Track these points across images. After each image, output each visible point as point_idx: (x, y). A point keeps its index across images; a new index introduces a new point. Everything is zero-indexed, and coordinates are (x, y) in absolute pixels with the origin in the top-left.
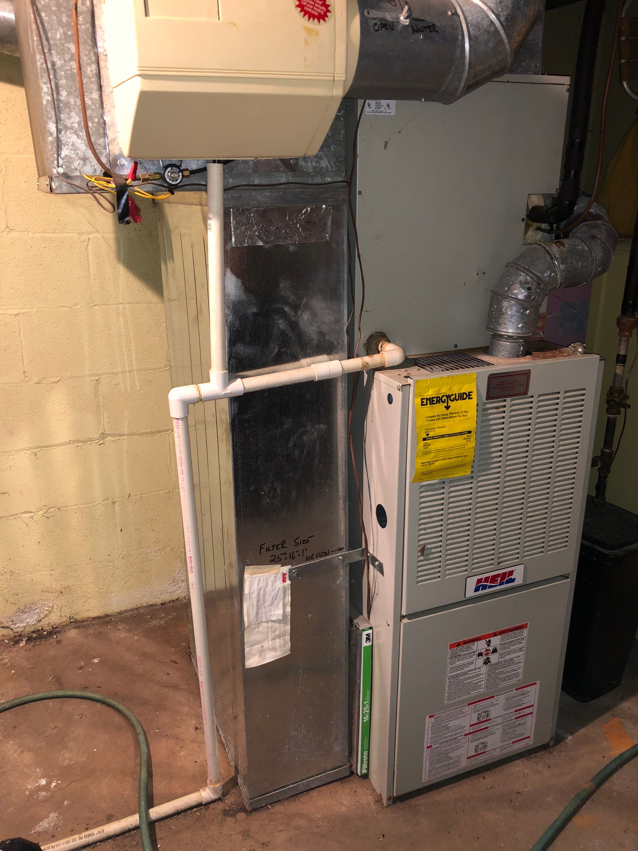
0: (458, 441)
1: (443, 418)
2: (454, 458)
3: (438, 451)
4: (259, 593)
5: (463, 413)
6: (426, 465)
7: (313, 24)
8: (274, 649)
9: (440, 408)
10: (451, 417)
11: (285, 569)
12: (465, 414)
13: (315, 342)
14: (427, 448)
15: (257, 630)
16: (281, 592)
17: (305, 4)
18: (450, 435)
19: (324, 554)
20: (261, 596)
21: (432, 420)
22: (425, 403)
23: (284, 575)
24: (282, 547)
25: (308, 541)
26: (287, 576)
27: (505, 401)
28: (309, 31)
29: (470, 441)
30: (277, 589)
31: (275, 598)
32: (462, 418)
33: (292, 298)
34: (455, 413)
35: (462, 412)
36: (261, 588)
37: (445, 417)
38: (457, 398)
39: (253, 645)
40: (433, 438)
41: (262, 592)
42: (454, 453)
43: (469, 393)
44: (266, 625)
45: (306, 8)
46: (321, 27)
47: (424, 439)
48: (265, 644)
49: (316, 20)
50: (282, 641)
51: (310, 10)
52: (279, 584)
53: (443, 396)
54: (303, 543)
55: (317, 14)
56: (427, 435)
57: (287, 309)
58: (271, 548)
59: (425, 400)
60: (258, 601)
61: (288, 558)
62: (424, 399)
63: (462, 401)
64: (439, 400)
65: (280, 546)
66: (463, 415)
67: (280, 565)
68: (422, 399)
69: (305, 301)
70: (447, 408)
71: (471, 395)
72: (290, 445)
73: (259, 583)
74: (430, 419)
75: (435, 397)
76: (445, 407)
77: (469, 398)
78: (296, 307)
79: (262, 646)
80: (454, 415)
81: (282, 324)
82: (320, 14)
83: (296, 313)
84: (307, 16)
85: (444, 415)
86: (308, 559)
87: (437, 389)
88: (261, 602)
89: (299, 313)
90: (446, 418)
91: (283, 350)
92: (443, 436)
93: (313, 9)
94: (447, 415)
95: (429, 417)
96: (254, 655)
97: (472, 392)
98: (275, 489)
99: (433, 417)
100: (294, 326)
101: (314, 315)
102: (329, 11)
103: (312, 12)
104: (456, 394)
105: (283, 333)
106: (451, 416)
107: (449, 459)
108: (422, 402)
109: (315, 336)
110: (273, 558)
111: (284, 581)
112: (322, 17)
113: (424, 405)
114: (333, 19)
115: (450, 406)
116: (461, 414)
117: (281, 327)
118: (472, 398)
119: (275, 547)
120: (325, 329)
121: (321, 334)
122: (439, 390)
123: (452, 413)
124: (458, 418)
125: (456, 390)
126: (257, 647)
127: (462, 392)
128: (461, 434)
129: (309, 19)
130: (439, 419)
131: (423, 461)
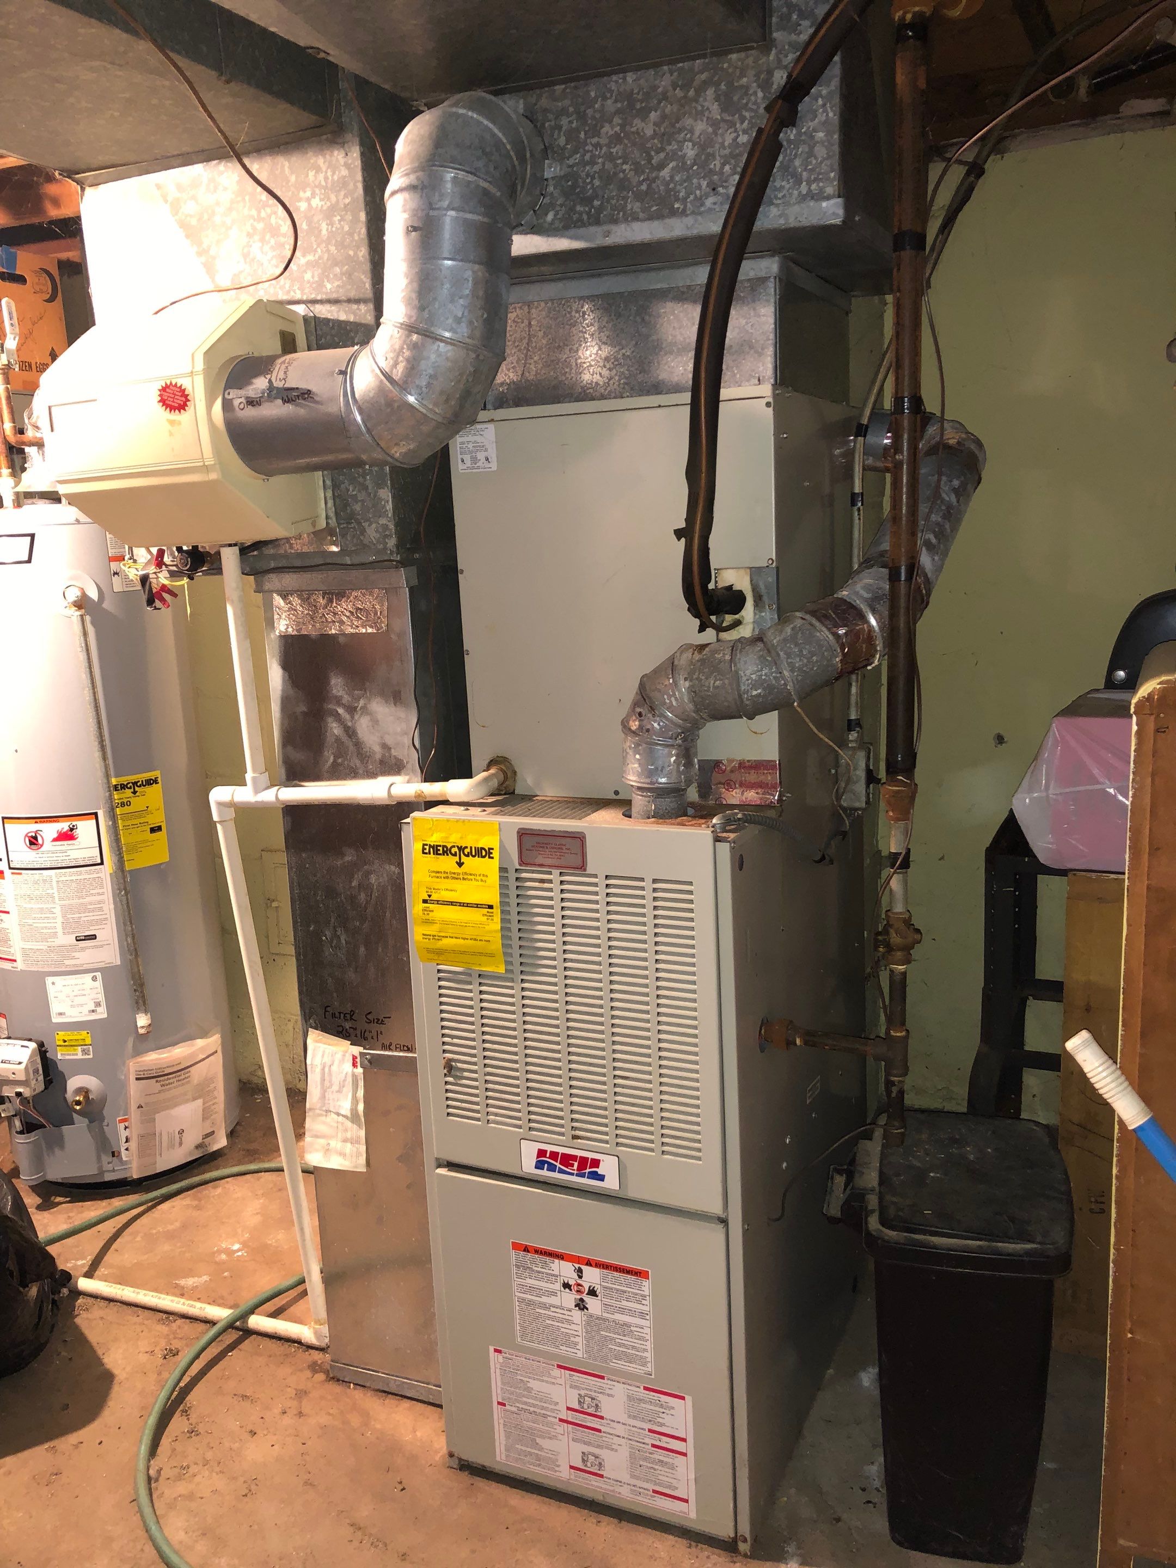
0: (476, 916)
1: (454, 878)
2: (471, 939)
3: (445, 923)
4: (323, 1069)
5: (482, 877)
6: (429, 939)
7: (175, 416)
8: (342, 1154)
9: (448, 863)
10: (464, 879)
11: (357, 1050)
12: (484, 879)
13: (378, 756)
14: (428, 914)
15: (323, 1118)
16: (350, 1079)
17: (166, 398)
18: (462, 905)
19: (405, 1048)
20: (326, 1075)
21: (438, 877)
22: (427, 851)
23: (354, 1058)
24: (351, 1019)
25: (382, 1023)
26: (358, 1060)
27: (550, 873)
28: (172, 423)
29: (492, 920)
30: (344, 1073)
31: (342, 1086)
32: (480, 883)
33: (346, 699)
34: (471, 875)
35: (480, 875)
36: (325, 1064)
37: (456, 876)
38: (474, 854)
39: (317, 1136)
40: (438, 902)
41: (327, 1070)
42: (469, 932)
43: (490, 849)
44: (335, 1116)
45: (167, 402)
46: (184, 418)
47: (425, 901)
48: (334, 1144)
49: (177, 411)
50: (355, 1149)
51: (170, 403)
52: (348, 1066)
53: (454, 846)
54: (377, 1023)
55: (177, 405)
56: (430, 896)
57: (341, 711)
58: (337, 1015)
59: (427, 847)
60: (323, 1080)
61: (359, 1035)
62: (427, 845)
63: (480, 859)
64: (446, 851)
65: (348, 1016)
66: (482, 880)
67: (349, 1042)
68: (424, 845)
69: (362, 703)
70: (460, 864)
71: (492, 853)
72: (353, 884)
73: (323, 1056)
74: (434, 874)
75: (440, 846)
76: (457, 862)
77: (490, 857)
78: (352, 710)
79: (329, 1144)
80: (470, 877)
81: (335, 729)
82: (180, 404)
83: (352, 717)
84: (168, 409)
85: (454, 873)
86: (384, 1047)
87: (443, 835)
88: (327, 1083)
89: (356, 717)
90: (457, 879)
91: (340, 760)
92: (452, 903)
93: (173, 402)
94: (459, 874)
95: (434, 872)
96: (317, 1150)
97: (493, 849)
98: (339, 937)
99: (438, 872)
100: (350, 732)
101: (375, 722)
102: (189, 401)
103: (173, 404)
104: (471, 848)
105: (338, 740)
106: (465, 877)
107: (464, 939)
108: (424, 849)
109: (377, 749)
110: (341, 1029)
111: (354, 1065)
112: (182, 407)
113: (426, 853)
114: (192, 408)
115: (463, 863)
116: (478, 878)
117: (336, 732)
118: (492, 858)
119: (342, 1016)
120: (389, 741)
121: (385, 746)
122: (447, 838)
123: (466, 873)
124: (474, 883)
125: (471, 841)
126: (322, 1141)
127: (480, 846)
128: (477, 906)
129: (171, 411)
130: (447, 878)
131: (425, 932)
